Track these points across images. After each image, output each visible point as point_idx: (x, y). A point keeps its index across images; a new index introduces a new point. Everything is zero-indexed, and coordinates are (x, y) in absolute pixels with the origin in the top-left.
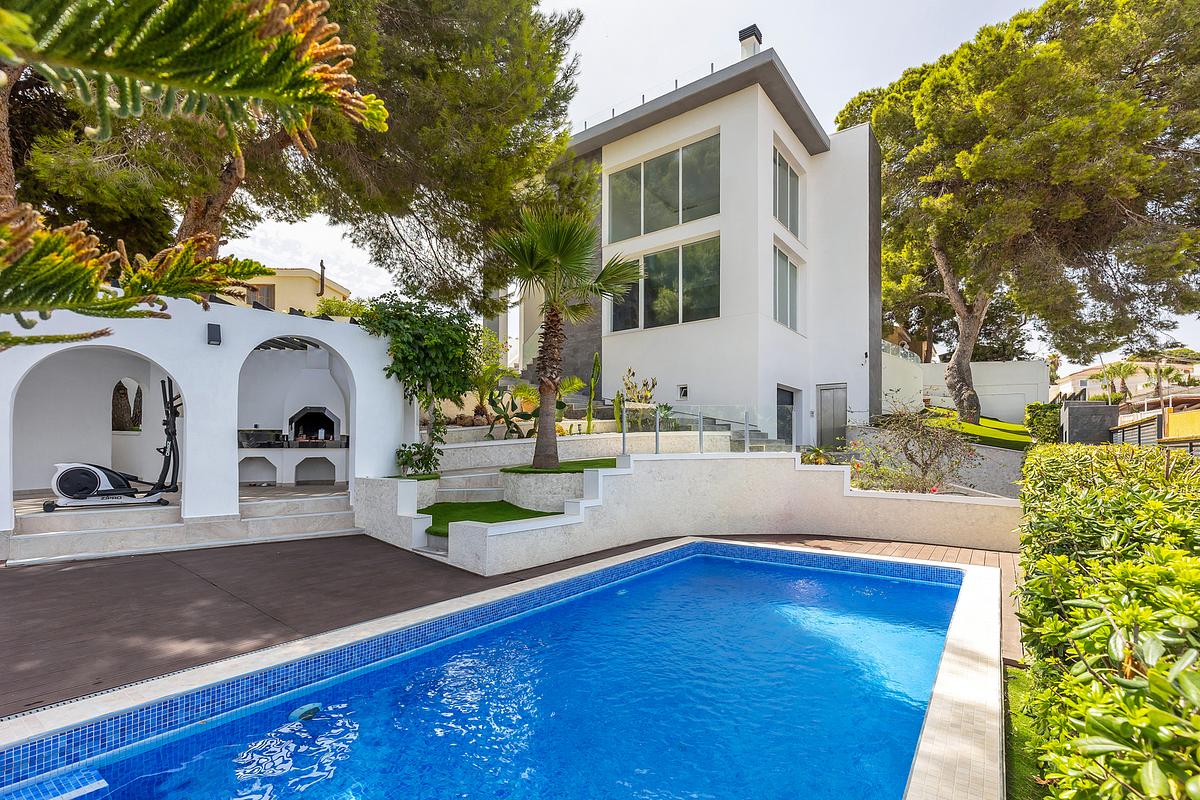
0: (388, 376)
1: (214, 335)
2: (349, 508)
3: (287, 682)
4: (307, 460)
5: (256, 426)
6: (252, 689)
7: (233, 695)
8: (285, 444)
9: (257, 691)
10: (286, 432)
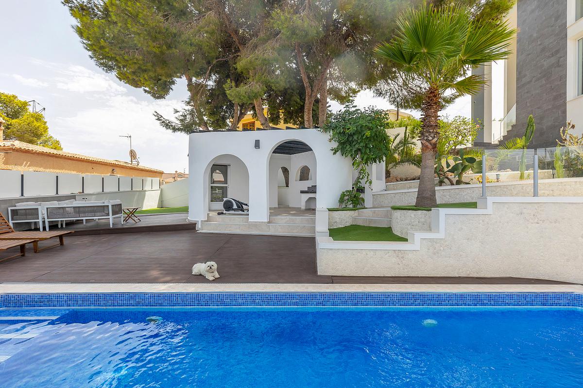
0: (334, 153)
1: (257, 144)
3: (145, 302)
6: (129, 300)
7: (122, 300)
9: (131, 302)
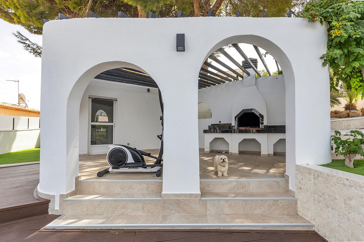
2: (288, 192)
4: (245, 140)
5: (220, 122)
8: (233, 131)
10: (233, 124)
